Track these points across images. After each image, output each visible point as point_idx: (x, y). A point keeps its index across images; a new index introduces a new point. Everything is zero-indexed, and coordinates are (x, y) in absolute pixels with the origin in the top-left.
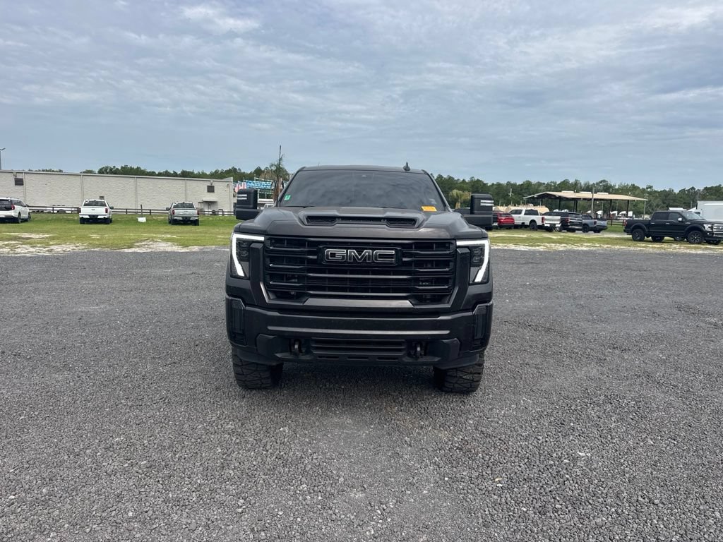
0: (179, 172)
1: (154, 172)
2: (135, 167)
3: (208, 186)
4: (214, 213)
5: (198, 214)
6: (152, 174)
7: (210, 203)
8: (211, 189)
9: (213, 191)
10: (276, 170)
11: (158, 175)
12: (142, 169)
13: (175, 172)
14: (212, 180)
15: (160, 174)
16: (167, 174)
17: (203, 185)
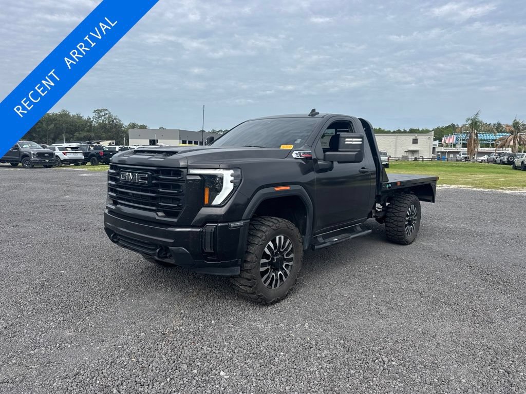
0: (408, 130)
1: (390, 131)
2: (378, 128)
3: (413, 139)
4: (416, 159)
5: (388, 160)
6: (389, 132)
7: (413, 152)
8: (415, 141)
9: (417, 143)
10: (472, 123)
11: (392, 133)
12: (382, 129)
13: (405, 130)
14: (416, 135)
15: (394, 132)
16: (399, 132)
17: (411, 138)
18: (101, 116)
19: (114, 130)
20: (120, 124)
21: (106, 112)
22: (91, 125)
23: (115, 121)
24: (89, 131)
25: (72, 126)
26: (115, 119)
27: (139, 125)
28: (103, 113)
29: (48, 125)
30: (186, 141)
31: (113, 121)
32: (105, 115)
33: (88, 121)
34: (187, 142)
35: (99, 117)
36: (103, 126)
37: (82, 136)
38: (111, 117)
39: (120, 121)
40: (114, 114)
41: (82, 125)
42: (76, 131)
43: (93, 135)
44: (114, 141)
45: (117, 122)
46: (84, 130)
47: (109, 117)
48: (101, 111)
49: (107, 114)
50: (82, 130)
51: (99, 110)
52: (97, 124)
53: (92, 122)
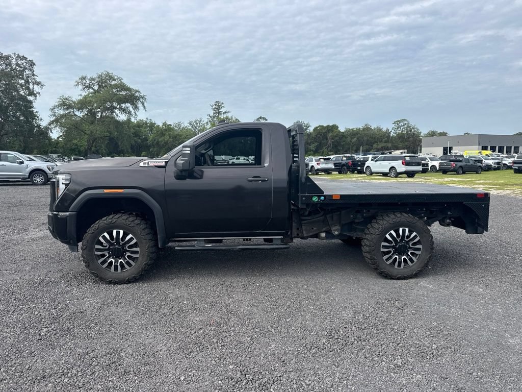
18: (400, 127)
19: (411, 139)
20: (418, 132)
21: (406, 122)
22: (389, 135)
23: (413, 130)
24: (386, 142)
25: (372, 138)
26: (413, 128)
27: (439, 132)
28: (402, 124)
29: (352, 138)
30: (487, 147)
31: (411, 131)
32: (404, 125)
33: (386, 132)
34: (489, 148)
35: (398, 128)
36: (401, 137)
37: (379, 147)
38: (409, 127)
39: (418, 129)
40: (412, 124)
41: (381, 136)
42: (375, 142)
43: (390, 145)
44: (406, 151)
45: (415, 131)
46: (382, 141)
47: (408, 127)
48: (400, 122)
49: (406, 124)
50: (380, 142)
51: (398, 121)
52: (395, 135)
53: (390, 133)
